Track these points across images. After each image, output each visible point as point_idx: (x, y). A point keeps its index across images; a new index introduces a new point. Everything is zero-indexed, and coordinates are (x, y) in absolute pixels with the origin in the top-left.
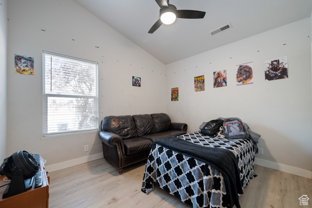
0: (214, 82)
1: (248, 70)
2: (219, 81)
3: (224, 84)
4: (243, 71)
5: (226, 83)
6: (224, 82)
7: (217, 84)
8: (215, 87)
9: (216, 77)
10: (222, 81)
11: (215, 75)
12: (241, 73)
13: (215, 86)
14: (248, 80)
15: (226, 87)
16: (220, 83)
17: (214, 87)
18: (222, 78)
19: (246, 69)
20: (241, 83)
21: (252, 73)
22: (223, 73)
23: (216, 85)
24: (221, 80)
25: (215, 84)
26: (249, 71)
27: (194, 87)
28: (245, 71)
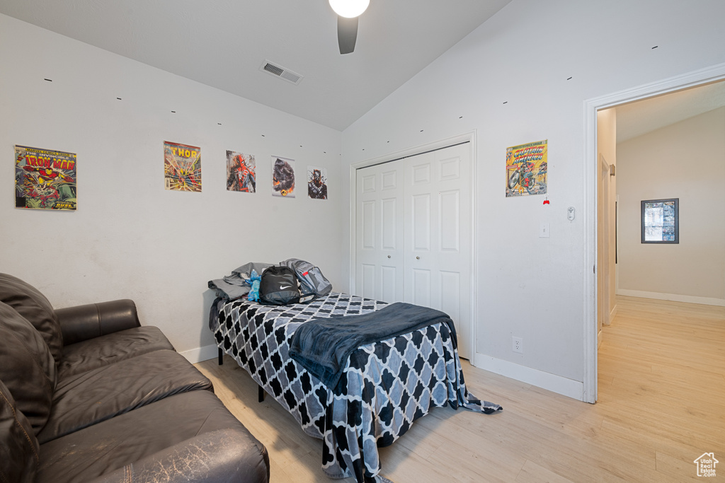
0: (229, 176)
1: (289, 172)
2: (240, 176)
3: (250, 186)
4: (282, 170)
5: (254, 184)
6: (250, 183)
7: (235, 182)
8: (231, 188)
9: (232, 166)
10: (246, 179)
11: (231, 160)
12: (279, 174)
13: (230, 186)
14: (288, 190)
15: (253, 194)
16: (241, 181)
17: (228, 189)
18: (246, 173)
19: (286, 168)
20: (279, 192)
21: (294, 179)
22: (247, 161)
23: (232, 186)
24: (243, 176)
25: (230, 182)
26: (290, 174)
27: (163, 174)
28: (284, 171)
